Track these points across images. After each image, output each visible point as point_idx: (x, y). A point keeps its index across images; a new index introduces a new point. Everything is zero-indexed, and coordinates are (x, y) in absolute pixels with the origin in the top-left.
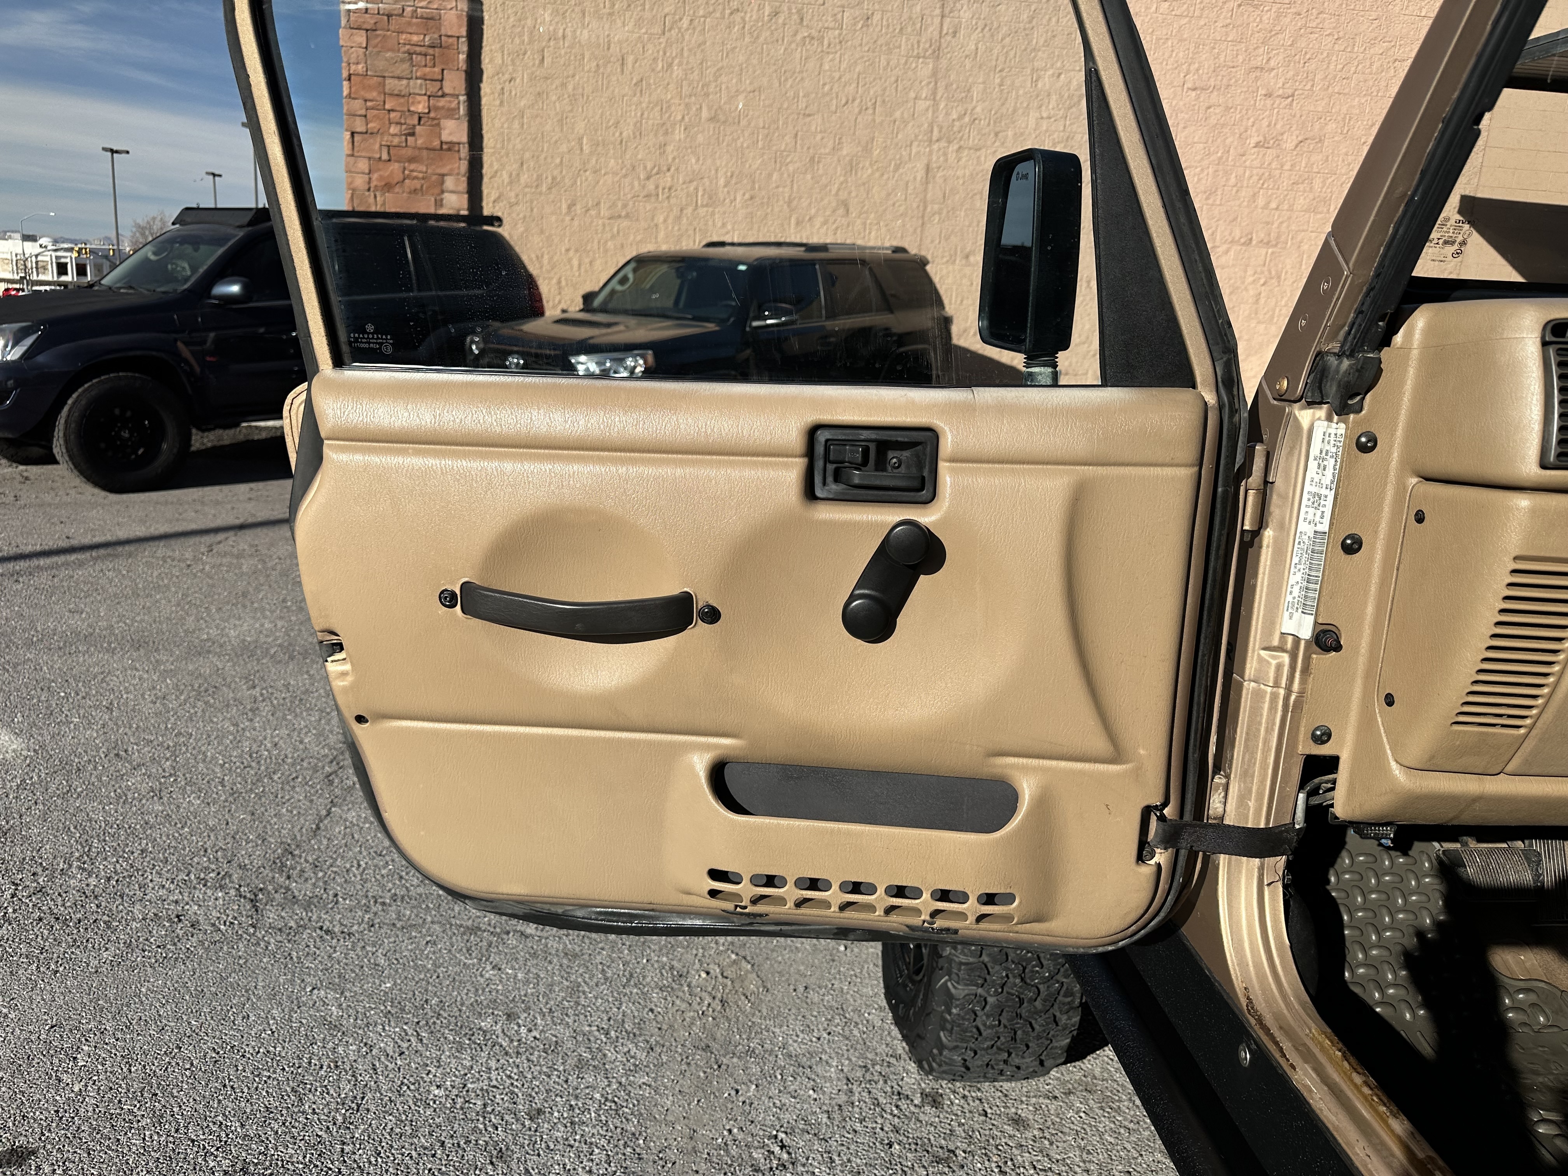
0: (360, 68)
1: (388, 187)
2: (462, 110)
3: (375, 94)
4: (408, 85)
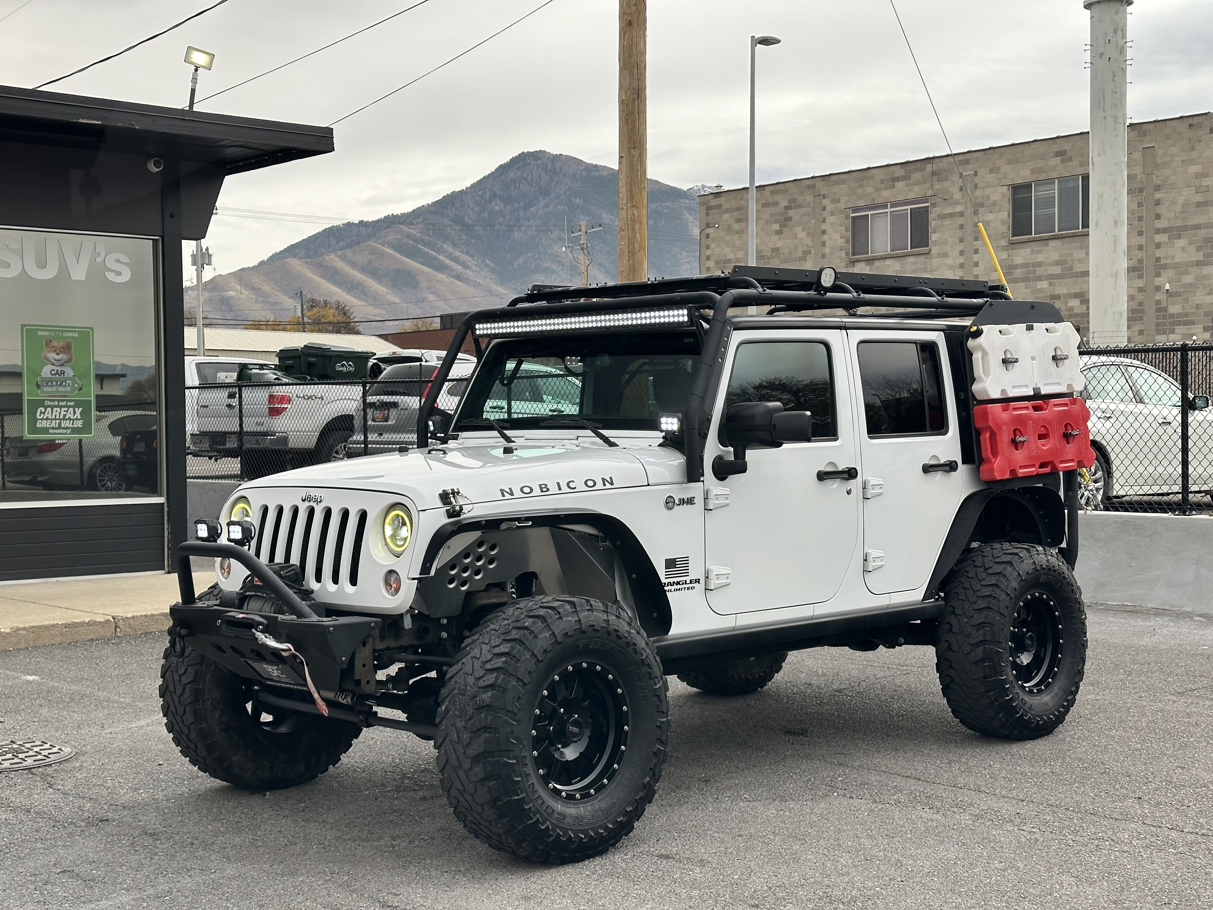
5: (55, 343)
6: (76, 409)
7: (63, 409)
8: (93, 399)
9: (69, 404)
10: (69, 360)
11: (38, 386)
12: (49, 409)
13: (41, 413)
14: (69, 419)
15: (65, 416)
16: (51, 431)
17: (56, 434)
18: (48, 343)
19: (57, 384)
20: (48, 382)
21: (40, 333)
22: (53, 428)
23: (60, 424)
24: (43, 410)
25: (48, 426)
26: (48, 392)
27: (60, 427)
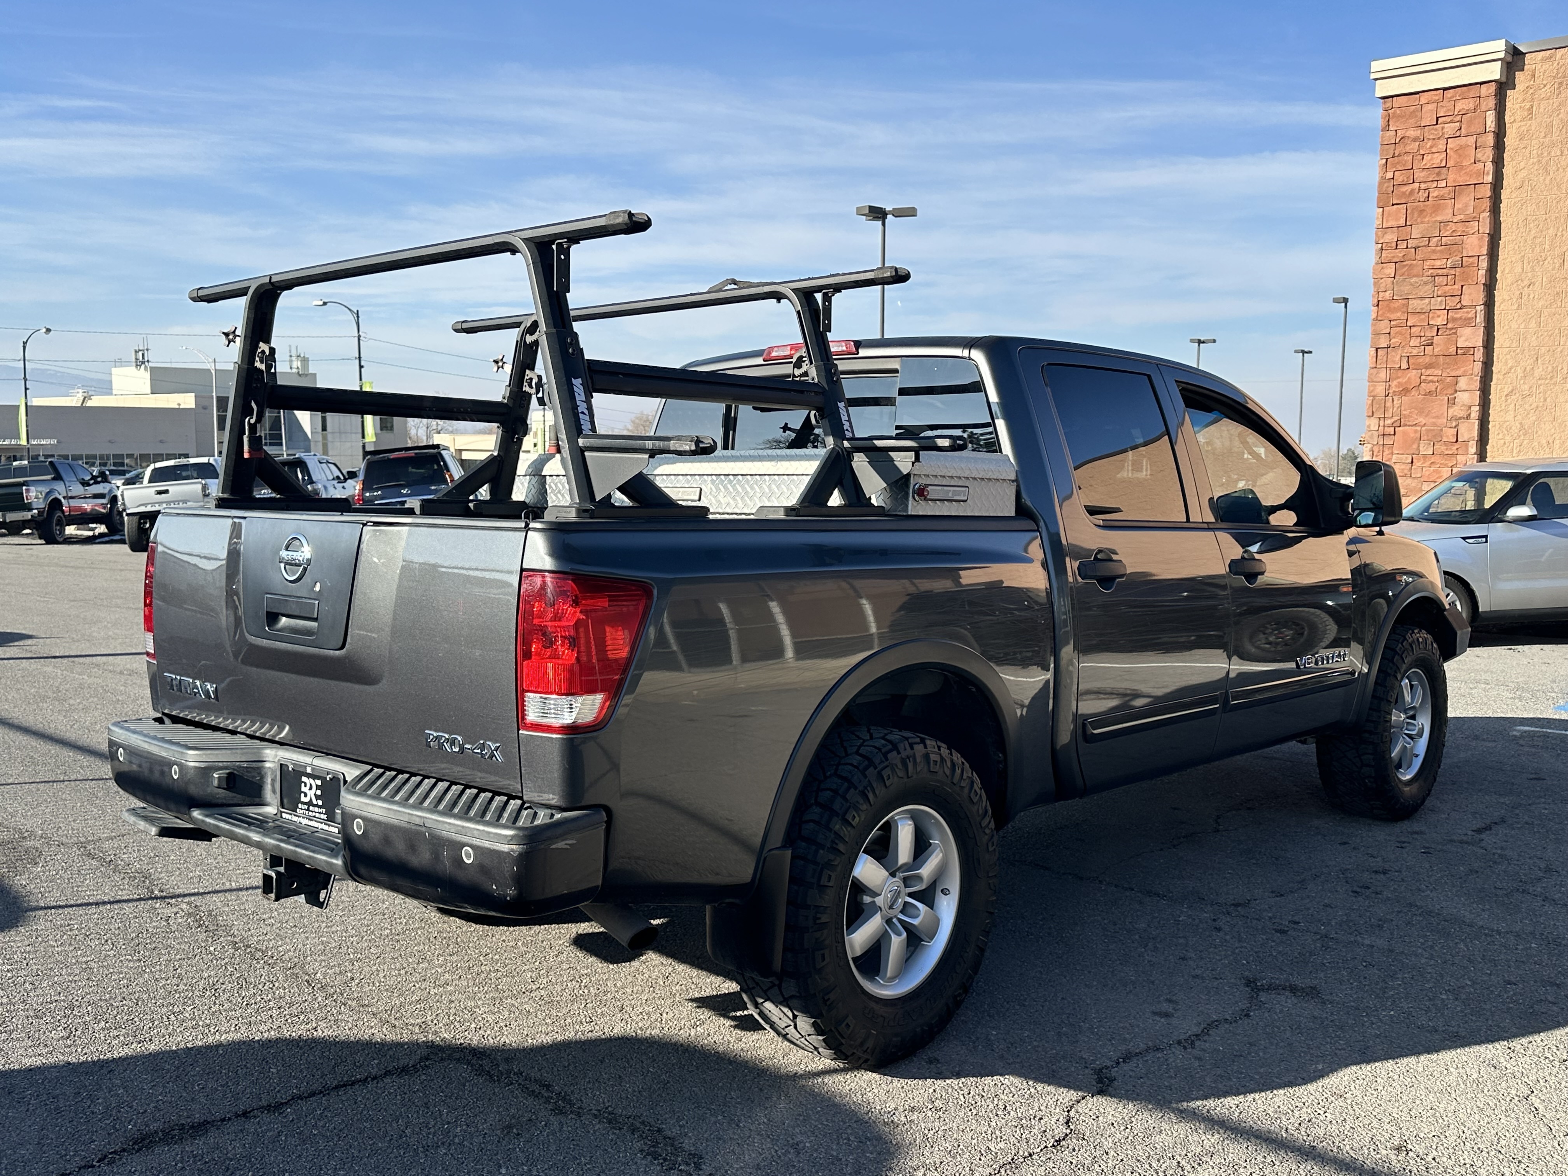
0: (1388, 295)
1: (1406, 391)
2: (1480, 318)
3: (1399, 314)
4: (1430, 303)
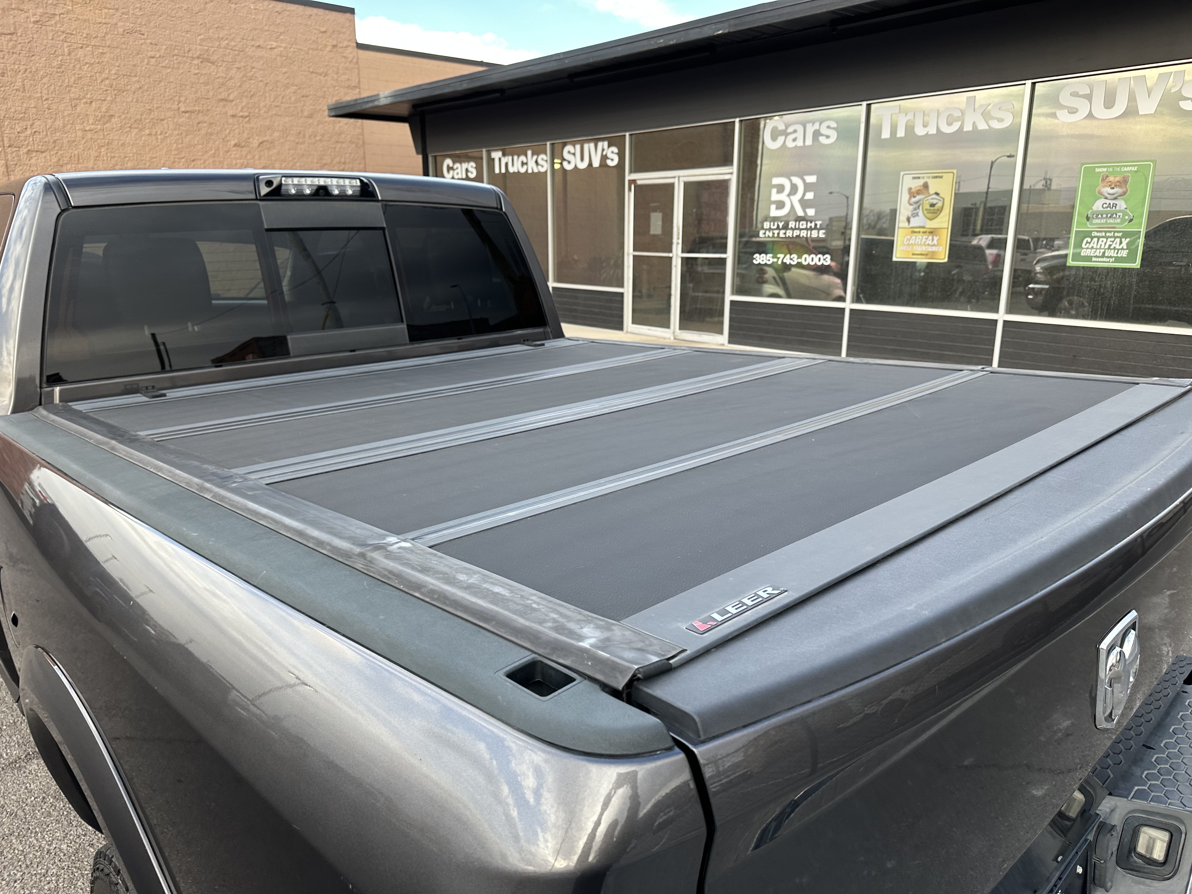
5: (1111, 179)
6: (1123, 240)
7: (1109, 240)
8: (1142, 230)
9: (1116, 234)
10: (1124, 193)
11: (1088, 218)
12: (1095, 240)
13: (1087, 242)
14: (1115, 248)
15: (1110, 245)
16: (1094, 259)
17: (1098, 262)
18: (1105, 178)
19: (1107, 216)
20: (1098, 215)
21: (1097, 170)
22: (1096, 257)
23: (1104, 253)
24: (1089, 240)
25: (1092, 255)
26: (1097, 224)
27: (1103, 256)
